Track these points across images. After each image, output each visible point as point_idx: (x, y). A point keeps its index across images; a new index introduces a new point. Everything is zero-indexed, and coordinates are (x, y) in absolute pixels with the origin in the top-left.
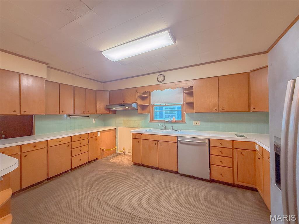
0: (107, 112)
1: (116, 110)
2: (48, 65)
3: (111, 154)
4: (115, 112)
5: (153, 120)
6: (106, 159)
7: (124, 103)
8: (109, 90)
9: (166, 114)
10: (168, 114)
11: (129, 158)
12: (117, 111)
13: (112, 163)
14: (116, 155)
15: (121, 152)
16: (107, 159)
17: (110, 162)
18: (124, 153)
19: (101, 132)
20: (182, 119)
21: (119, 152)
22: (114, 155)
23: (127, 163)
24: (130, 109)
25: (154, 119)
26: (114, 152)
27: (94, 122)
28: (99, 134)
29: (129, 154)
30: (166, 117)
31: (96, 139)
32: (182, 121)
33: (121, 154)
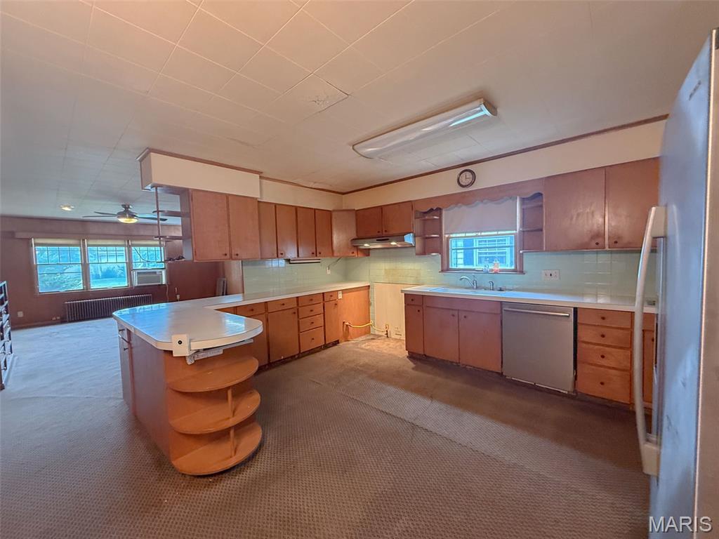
0: (353, 253)
1: (370, 249)
2: (261, 175)
3: (361, 335)
4: (367, 252)
5: (448, 270)
6: (353, 344)
7: (387, 233)
8: (356, 209)
9: (479, 253)
10: (486, 253)
11: (398, 344)
12: (371, 251)
13: (367, 350)
14: (371, 337)
15: (380, 334)
16: (357, 344)
17: (362, 349)
18: (387, 334)
19: (344, 291)
20: (516, 267)
21: (377, 333)
22: (368, 338)
23: (395, 353)
24: (399, 246)
25: (450, 267)
26: (367, 331)
27: (329, 272)
28: (340, 296)
29: (398, 337)
30: (480, 262)
31: (336, 304)
32: (515, 271)
33: (380, 336)
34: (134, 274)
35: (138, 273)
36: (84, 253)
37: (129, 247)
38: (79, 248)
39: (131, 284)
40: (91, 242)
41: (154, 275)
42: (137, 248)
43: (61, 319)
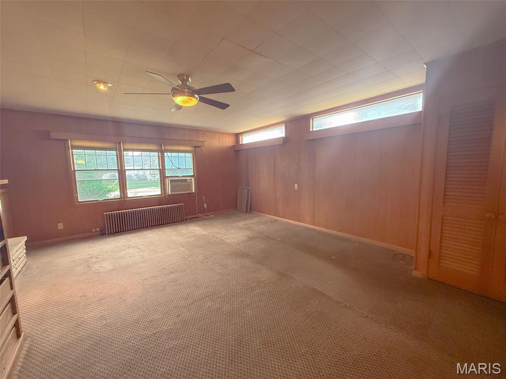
34: (168, 181)
35: (171, 181)
36: (120, 159)
37: (162, 152)
38: (115, 152)
39: (165, 193)
40: (128, 146)
41: (184, 183)
42: (169, 154)
43: (101, 231)
